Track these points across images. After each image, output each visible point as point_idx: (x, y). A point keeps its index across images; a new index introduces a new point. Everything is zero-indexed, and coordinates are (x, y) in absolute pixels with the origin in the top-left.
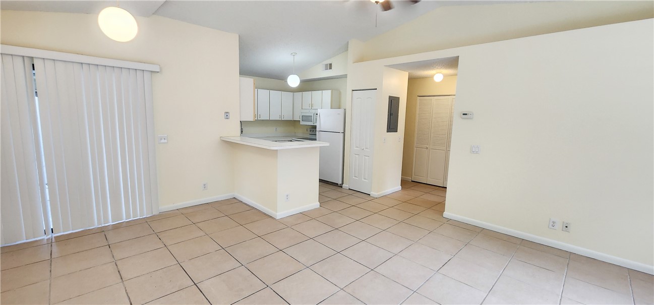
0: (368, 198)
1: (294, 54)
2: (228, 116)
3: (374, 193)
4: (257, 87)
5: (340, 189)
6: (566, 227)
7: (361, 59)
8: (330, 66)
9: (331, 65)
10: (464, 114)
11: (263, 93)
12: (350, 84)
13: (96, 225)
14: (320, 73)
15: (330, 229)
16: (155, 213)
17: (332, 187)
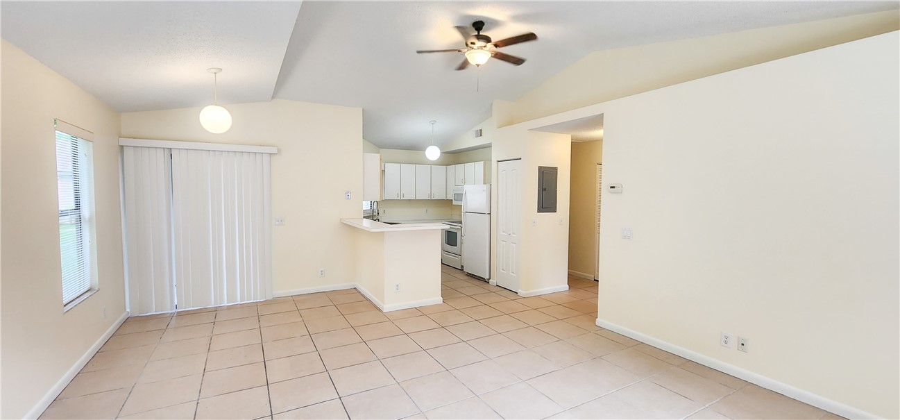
0: (512, 296)
1: (433, 122)
2: (349, 197)
3: (522, 292)
4: (383, 161)
5: (485, 285)
6: (743, 344)
7: (510, 122)
8: (480, 133)
9: (481, 131)
10: (611, 187)
11: (392, 169)
12: (496, 155)
13: (212, 305)
14: (470, 141)
15: (436, 326)
16: (269, 297)
17: (477, 282)
